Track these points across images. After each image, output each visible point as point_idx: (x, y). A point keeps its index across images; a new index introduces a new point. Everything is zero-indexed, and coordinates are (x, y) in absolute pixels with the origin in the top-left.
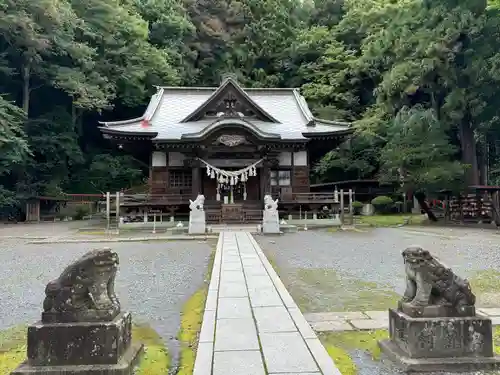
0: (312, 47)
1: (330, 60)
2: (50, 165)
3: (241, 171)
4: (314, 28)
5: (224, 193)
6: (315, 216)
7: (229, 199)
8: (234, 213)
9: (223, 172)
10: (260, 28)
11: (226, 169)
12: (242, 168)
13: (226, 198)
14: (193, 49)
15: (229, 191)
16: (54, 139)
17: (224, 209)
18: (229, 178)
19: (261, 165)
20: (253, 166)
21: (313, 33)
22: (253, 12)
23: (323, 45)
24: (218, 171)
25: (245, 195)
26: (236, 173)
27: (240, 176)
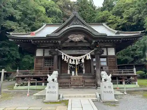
0: (104, 17)
1: (111, 21)
2: (6, 59)
3: (82, 57)
4: (104, 12)
5: (72, 69)
6: (124, 83)
7: (75, 73)
8: (78, 82)
9: (72, 57)
10: (84, 13)
11: (74, 55)
12: (83, 55)
13: (73, 72)
14: (61, 19)
15: (75, 69)
16: (7, 49)
17: (72, 79)
18: (75, 61)
19: (93, 54)
20: (89, 54)
21: (104, 13)
22: (82, 8)
23: (107, 16)
24: (69, 56)
25: (84, 70)
26: (79, 58)
27: (81, 60)
